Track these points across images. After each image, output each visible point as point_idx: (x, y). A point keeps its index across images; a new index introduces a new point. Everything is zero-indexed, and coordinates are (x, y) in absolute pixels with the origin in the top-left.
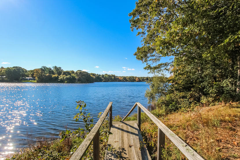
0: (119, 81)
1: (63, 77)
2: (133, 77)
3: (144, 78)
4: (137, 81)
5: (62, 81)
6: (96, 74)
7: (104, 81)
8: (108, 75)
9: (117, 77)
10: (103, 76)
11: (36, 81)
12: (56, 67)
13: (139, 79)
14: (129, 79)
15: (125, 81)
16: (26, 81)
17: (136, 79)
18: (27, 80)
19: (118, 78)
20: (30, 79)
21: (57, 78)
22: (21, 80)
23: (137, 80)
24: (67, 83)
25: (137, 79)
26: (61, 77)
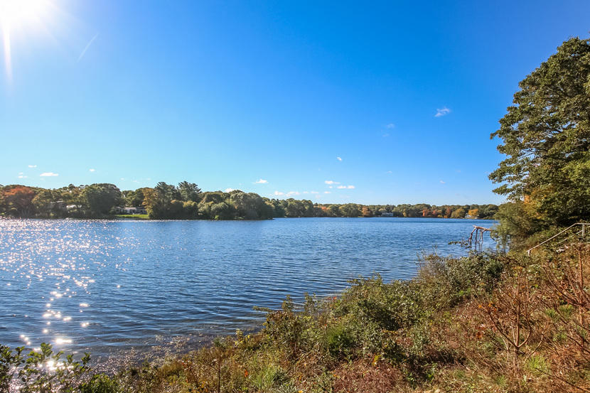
0: (321, 216)
1: (210, 207)
2: (355, 206)
3: (380, 207)
4: (366, 216)
5: (207, 216)
6: (269, 200)
7: (288, 216)
8: (297, 202)
9: (317, 204)
10: (285, 203)
11: (147, 216)
12: (185, 184)
13: (368, 209)
14: (346, 210)
15: (335, 217)
16: (126, 216)
17: (361, 209)
18: (125, 213)
19: (320, 209)
20: (132, 212)
21: (195, 208)
22: (114, 213)
23: (365, 214)
24: (219, 219)
25: (364, 211)
26: (203, 206)
